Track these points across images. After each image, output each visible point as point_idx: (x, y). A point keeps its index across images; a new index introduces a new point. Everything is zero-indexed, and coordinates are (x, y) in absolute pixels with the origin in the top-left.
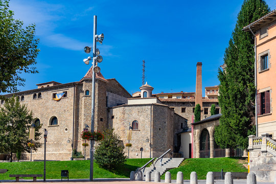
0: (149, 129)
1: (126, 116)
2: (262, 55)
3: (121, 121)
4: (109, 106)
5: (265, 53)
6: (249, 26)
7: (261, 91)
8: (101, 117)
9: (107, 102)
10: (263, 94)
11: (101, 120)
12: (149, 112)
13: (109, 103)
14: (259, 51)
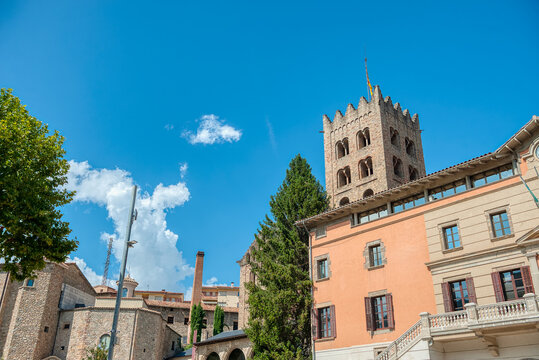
0: (128, 350)
1: (92, 325)
2: (320, 258)
3: (81, 333)
4: (63, 307)
5: (323, 257)
6: (303, 221)
7: (318, 306)
8: (46, 324)
9: (60, 299)
10: (320, 310)
11: (46, 329)
12: (131, 321)
13: (63, 303)
14: (315, 255)
